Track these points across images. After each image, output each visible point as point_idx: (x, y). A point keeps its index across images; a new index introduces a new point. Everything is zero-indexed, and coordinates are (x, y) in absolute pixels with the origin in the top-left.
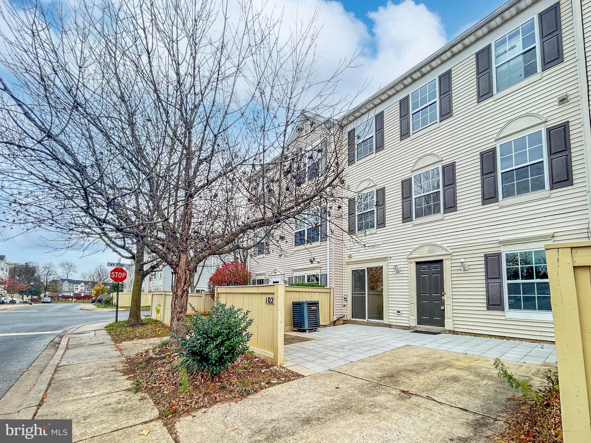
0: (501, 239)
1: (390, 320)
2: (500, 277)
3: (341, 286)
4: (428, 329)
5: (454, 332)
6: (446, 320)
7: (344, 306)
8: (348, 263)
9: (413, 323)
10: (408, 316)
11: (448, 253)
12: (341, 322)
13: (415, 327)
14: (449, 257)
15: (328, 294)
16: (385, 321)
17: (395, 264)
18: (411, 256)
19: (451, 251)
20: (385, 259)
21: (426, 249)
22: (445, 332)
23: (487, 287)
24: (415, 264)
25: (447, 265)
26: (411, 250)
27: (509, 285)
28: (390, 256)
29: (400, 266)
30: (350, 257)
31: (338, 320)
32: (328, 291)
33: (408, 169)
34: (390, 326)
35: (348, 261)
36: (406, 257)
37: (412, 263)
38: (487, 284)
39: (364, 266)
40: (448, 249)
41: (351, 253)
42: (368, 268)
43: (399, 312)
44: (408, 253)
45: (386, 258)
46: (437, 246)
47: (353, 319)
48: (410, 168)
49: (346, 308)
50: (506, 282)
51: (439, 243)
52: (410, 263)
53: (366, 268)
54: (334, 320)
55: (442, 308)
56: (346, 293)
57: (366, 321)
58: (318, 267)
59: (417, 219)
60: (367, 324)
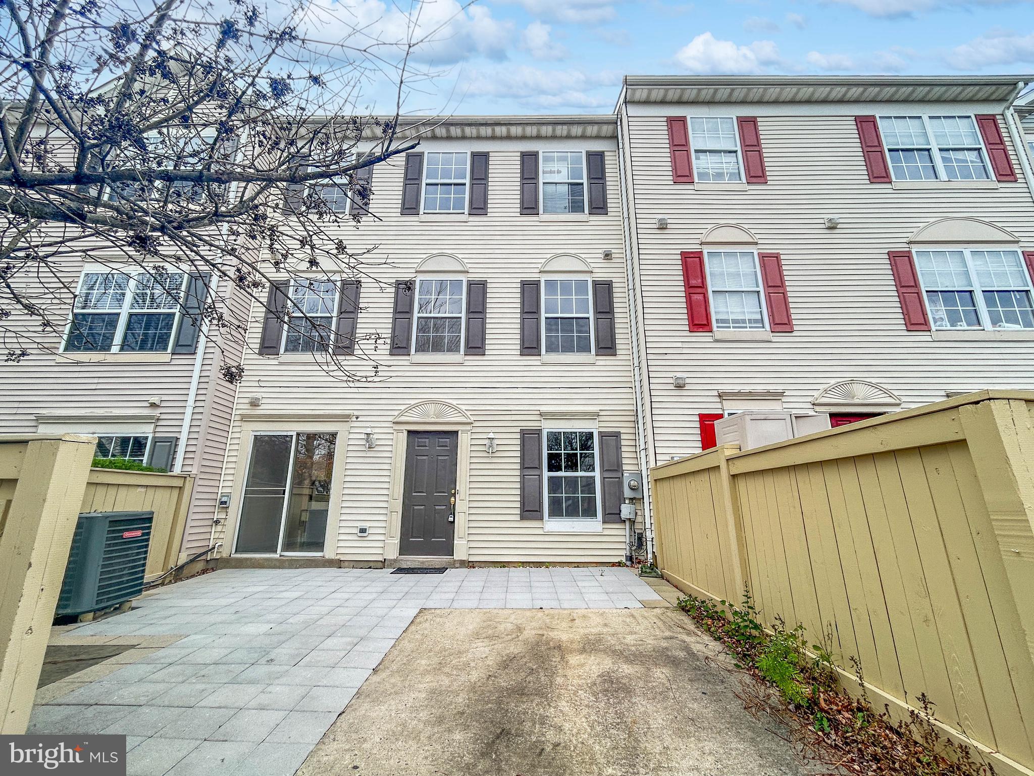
0: (544, 409)
1: (340, 551)
2: (539, 468)
3: (213, 472)
4: (423, 563)
5: (470, 565)
6: (455, 542)
7: (217, 522)
8: (245, 418)
9: (392, 553)
10: (382, 538)
11: (469, 421)
12: (200, 566)
13: (395, 561)
14: (468, 427)
15: (176, 493)
16: (329, 552)
17: (369, 431)
18: (403, 419)
19: (473, 418)
20: (345, 418)
21: (432, 408)
22: (453, 565)
23: (523, 482)
24: (406, 433)
25: (464, 440)
26: (403, 407)
27: (551, 479)
28: (356, 413)
29: (375, 436)
30: (254, 403)
31: (192, 561)
32: (178, 483)
33: (410, 266)
34: (338, 564)
35: (249, 412)
36: (391, 419)
37: (401, 431)
38: (523, 476)
39: (291, 429)
40: (469, 413)
41: (259, 396)
42: (298, 434)
43: (363, 531)
44: (396, 413)
45: (348, 416)
46: (450, 406)
47: (238, 556)
48: (415, 266)
49: (219, 528)
50: (546, 474)
51: (454, 402)
52: (398, 431)
53: (294, 434)
54: (180, 563)
55: (451, 519)
56: (228, 490)
57: (277, 556)
58: (151, 417)
59: (418, 353)
60: (280, 564)
